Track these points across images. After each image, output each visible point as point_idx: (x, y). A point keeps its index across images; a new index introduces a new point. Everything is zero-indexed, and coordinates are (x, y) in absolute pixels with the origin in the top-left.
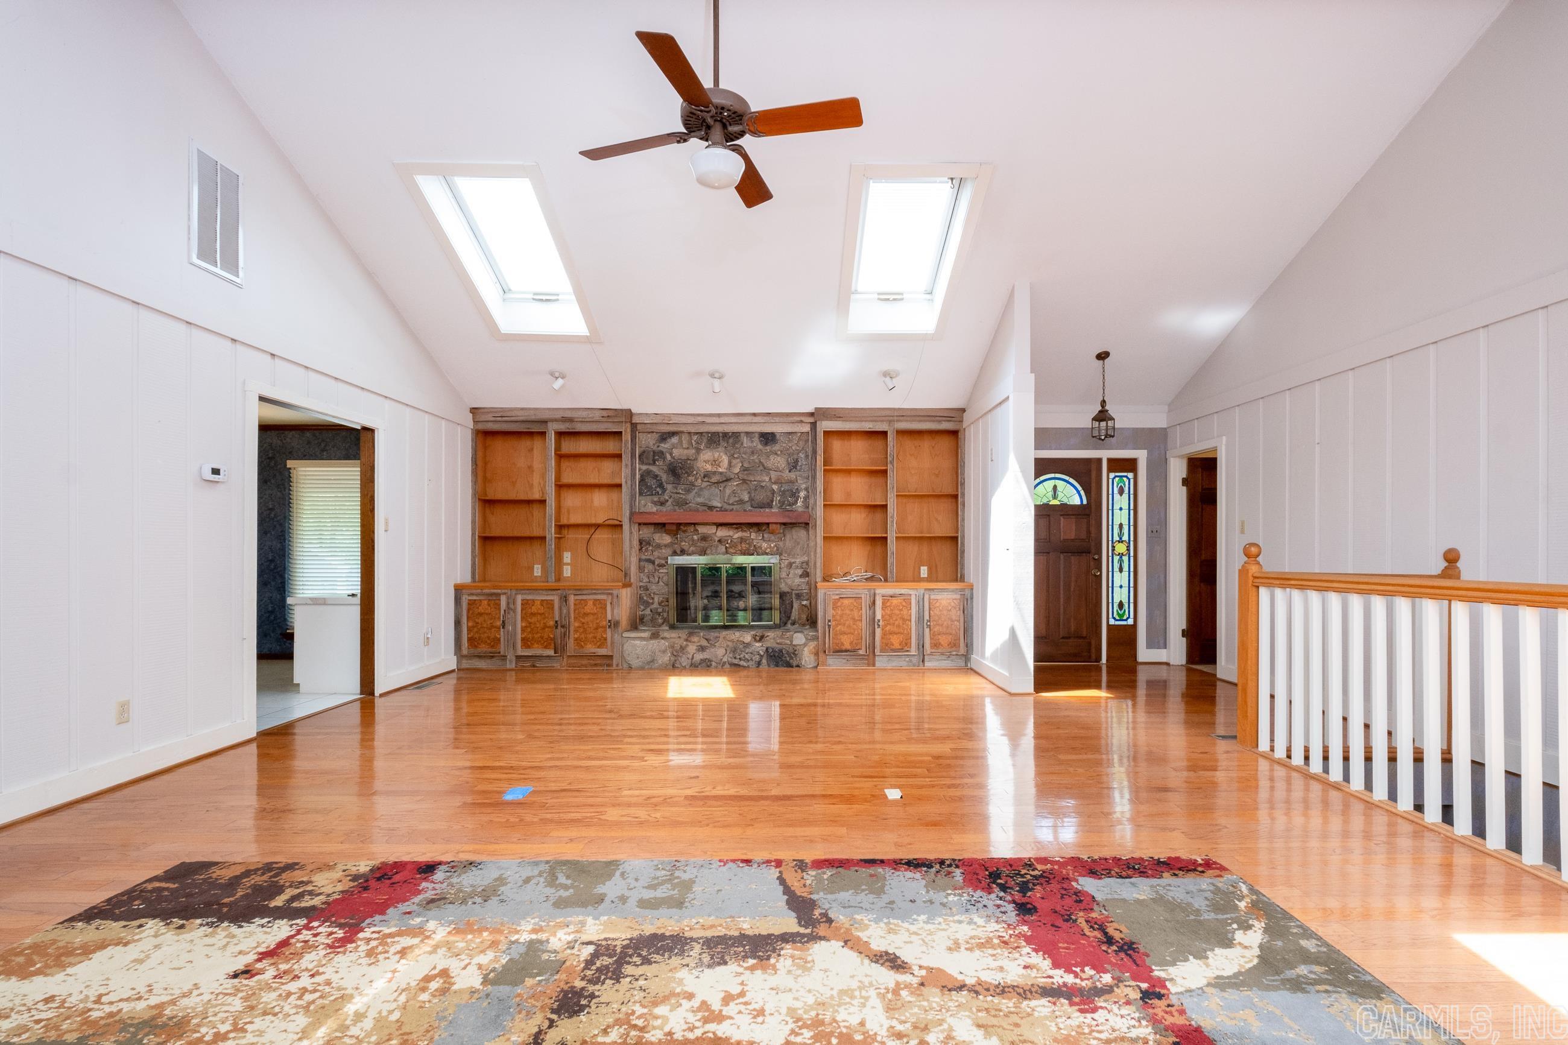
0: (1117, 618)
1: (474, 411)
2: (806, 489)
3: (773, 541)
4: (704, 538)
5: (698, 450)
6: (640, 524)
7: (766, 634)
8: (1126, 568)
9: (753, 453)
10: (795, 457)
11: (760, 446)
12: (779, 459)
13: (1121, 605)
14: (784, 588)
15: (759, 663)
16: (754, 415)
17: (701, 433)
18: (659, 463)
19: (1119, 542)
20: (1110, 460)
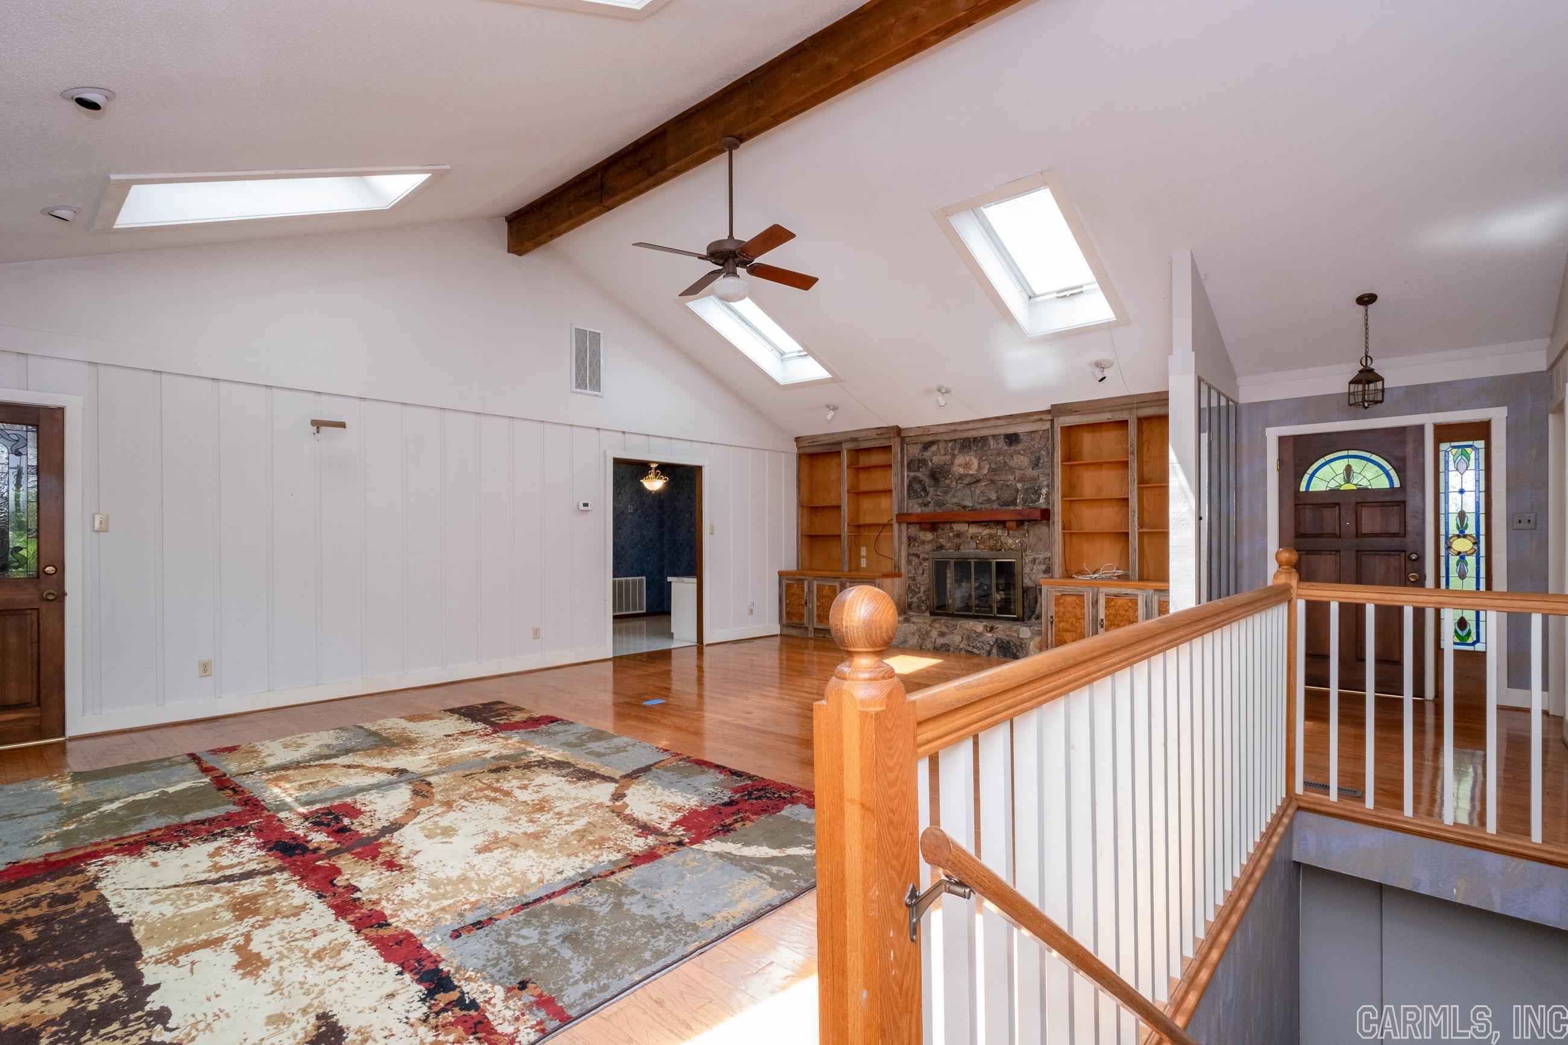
1: (797, 439)
2: (1048, 486)
3: (1017, 538)
4: (958, 535)
5: (954, 456)
6: (909, 523)
7: (996, 626)
8: (1471, 573)
9: (998, 454)
10: (1037, 455)
11: (1005, 447)
12: (1022, 458)
14: (1027, 582)
15: (989, 653)
16: (998, 418)
17: (955, 440)
18: (923, 469)
19: (1459, 536)
20: (1439, 427)
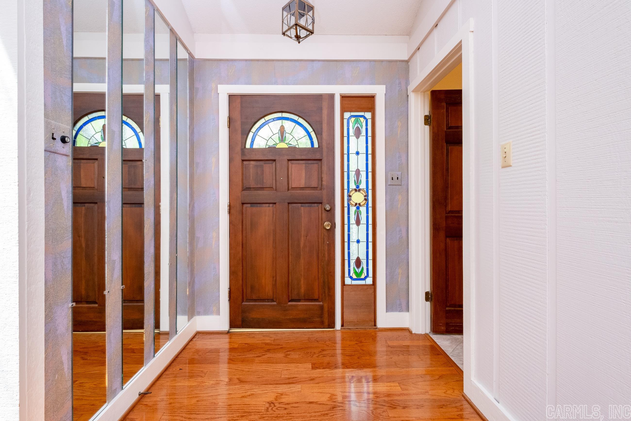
0: (354, 277)
8: (363, 220)
13: (358, 262)
19: (356, 190)
20: (344, 97)
